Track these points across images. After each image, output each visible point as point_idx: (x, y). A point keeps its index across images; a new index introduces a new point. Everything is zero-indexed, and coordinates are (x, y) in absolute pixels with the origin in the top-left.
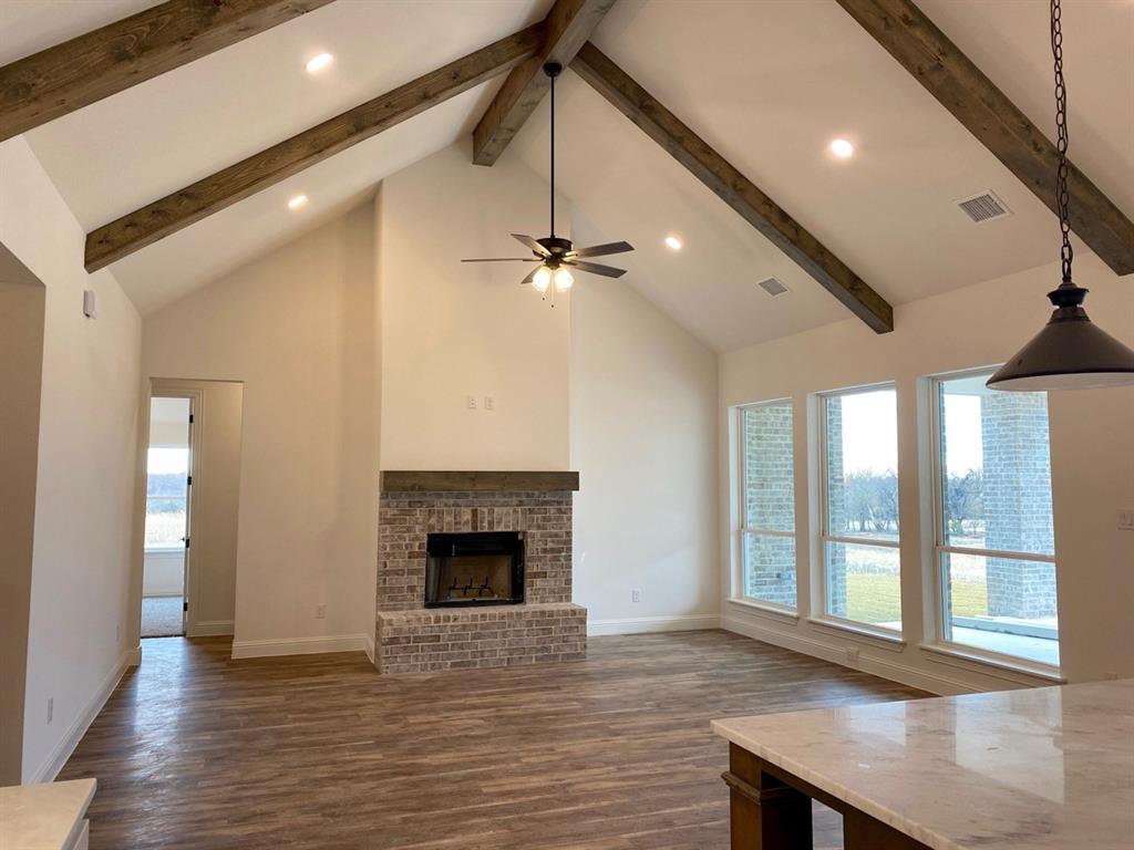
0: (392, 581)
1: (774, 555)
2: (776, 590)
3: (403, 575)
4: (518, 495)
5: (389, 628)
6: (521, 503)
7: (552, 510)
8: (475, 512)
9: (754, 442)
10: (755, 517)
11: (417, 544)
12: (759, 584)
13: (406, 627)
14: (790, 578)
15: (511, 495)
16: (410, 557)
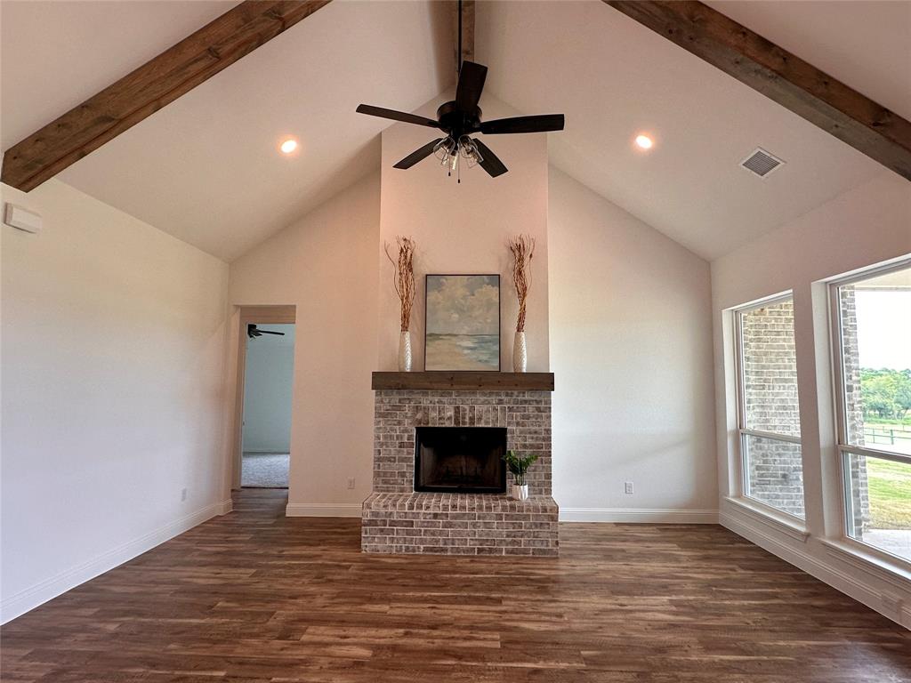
0: (385, 467)
1: (779, 455)
2: (781, 490)
3: (394, 462)
4: (498, 394)
5: (368, 510)
6: (501, 402)
7: (531, 409)
8: (457, 410)
9: (752, 344)
10: (755, 417)
11: (406, 435)
12: (761, 482)
13: (383, 511)
14: (798, 479)
15: (491, 394)
16: (400, 447)
